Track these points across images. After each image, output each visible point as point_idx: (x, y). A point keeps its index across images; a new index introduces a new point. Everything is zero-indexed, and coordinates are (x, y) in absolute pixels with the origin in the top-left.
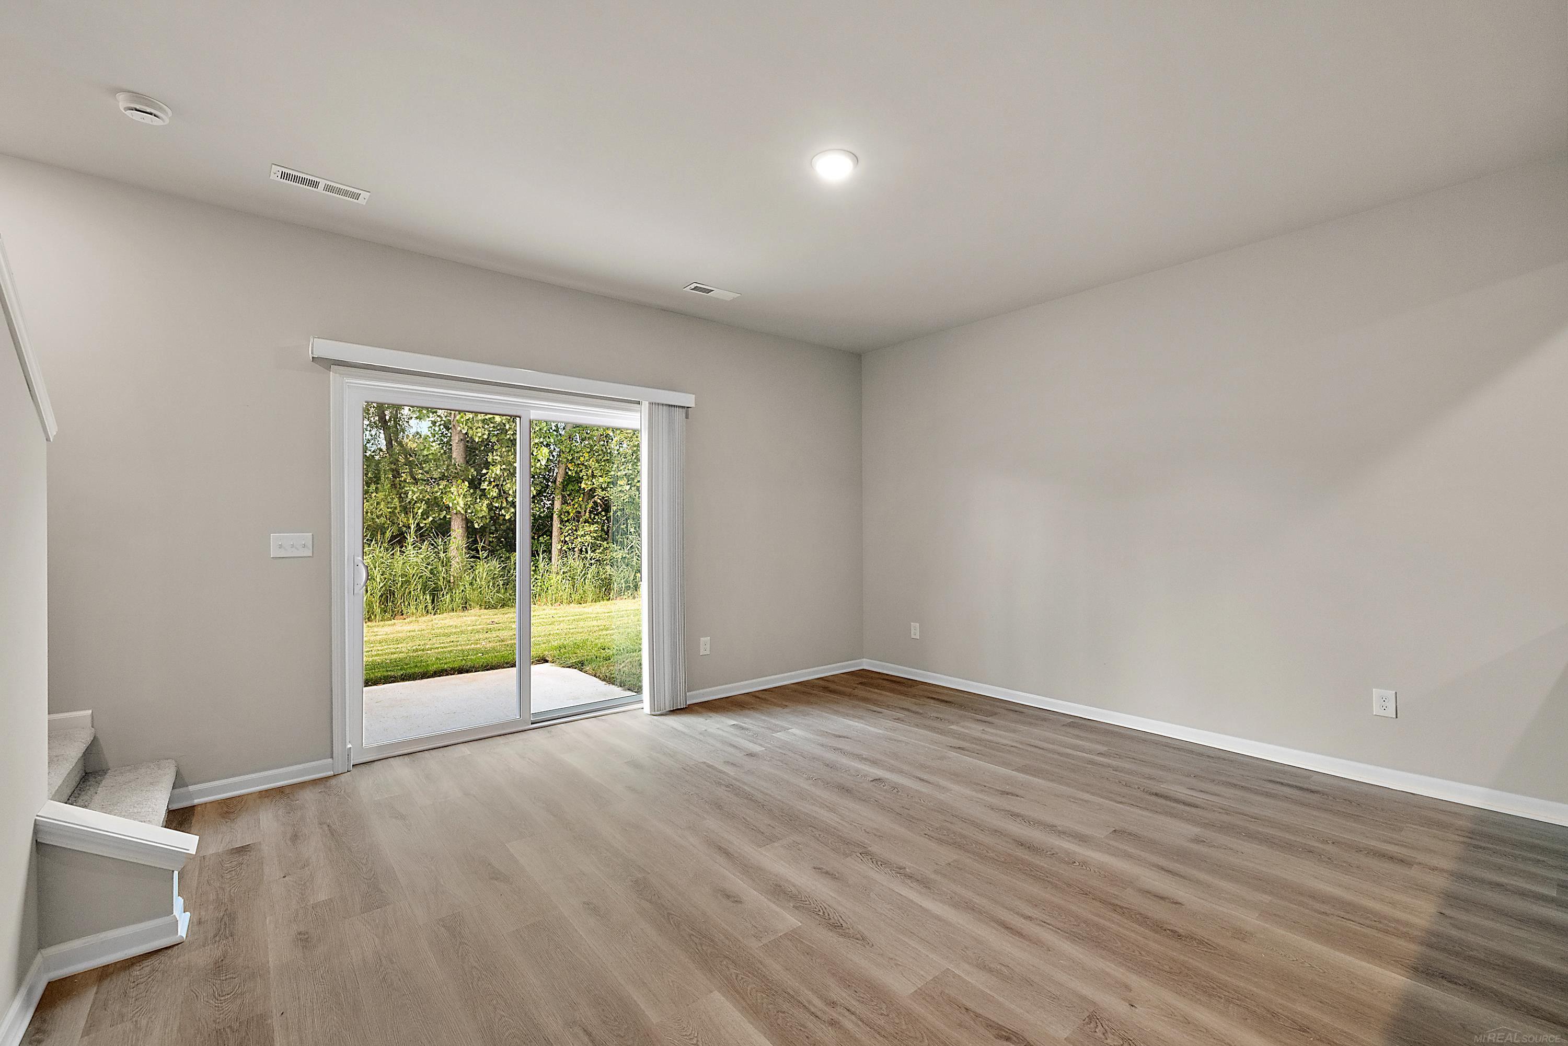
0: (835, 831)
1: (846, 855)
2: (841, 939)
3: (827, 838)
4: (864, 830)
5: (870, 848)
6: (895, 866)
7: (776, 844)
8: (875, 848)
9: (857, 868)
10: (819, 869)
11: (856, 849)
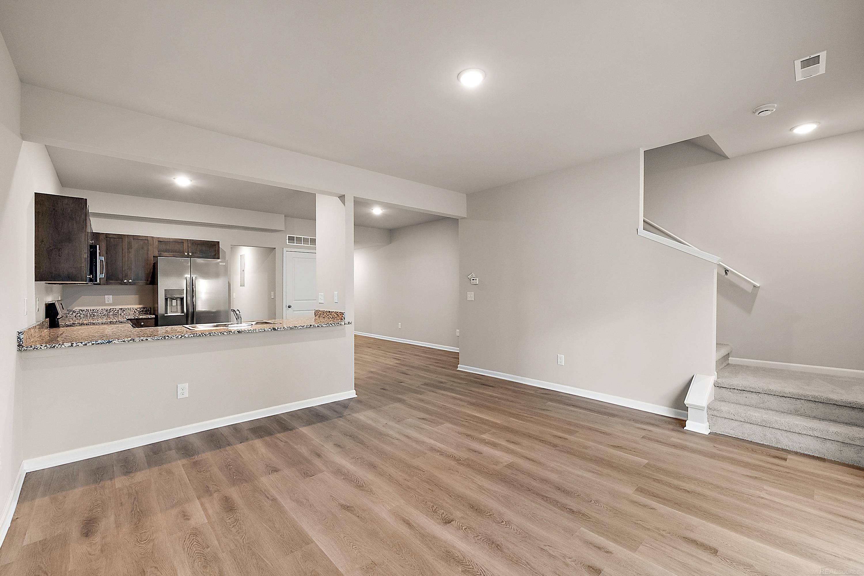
0: (476, 472)
1: (468, 459)
2: (466, 433)
3: (480, 468)
4: (459, 473)
5: (456, 463)
6: (444, 455)
7: (506, 464)
8: (453, 463)
9: (463, 454)
10: (479, 453)
11: (463, 462)
